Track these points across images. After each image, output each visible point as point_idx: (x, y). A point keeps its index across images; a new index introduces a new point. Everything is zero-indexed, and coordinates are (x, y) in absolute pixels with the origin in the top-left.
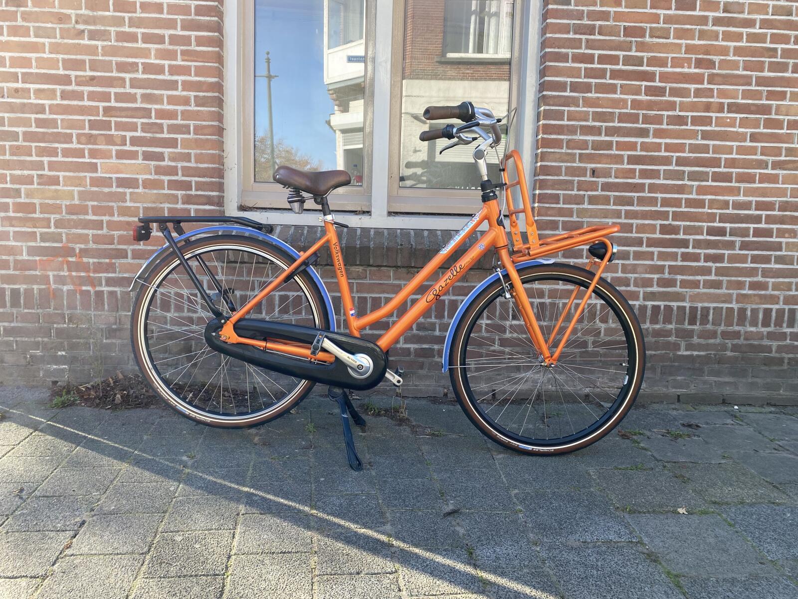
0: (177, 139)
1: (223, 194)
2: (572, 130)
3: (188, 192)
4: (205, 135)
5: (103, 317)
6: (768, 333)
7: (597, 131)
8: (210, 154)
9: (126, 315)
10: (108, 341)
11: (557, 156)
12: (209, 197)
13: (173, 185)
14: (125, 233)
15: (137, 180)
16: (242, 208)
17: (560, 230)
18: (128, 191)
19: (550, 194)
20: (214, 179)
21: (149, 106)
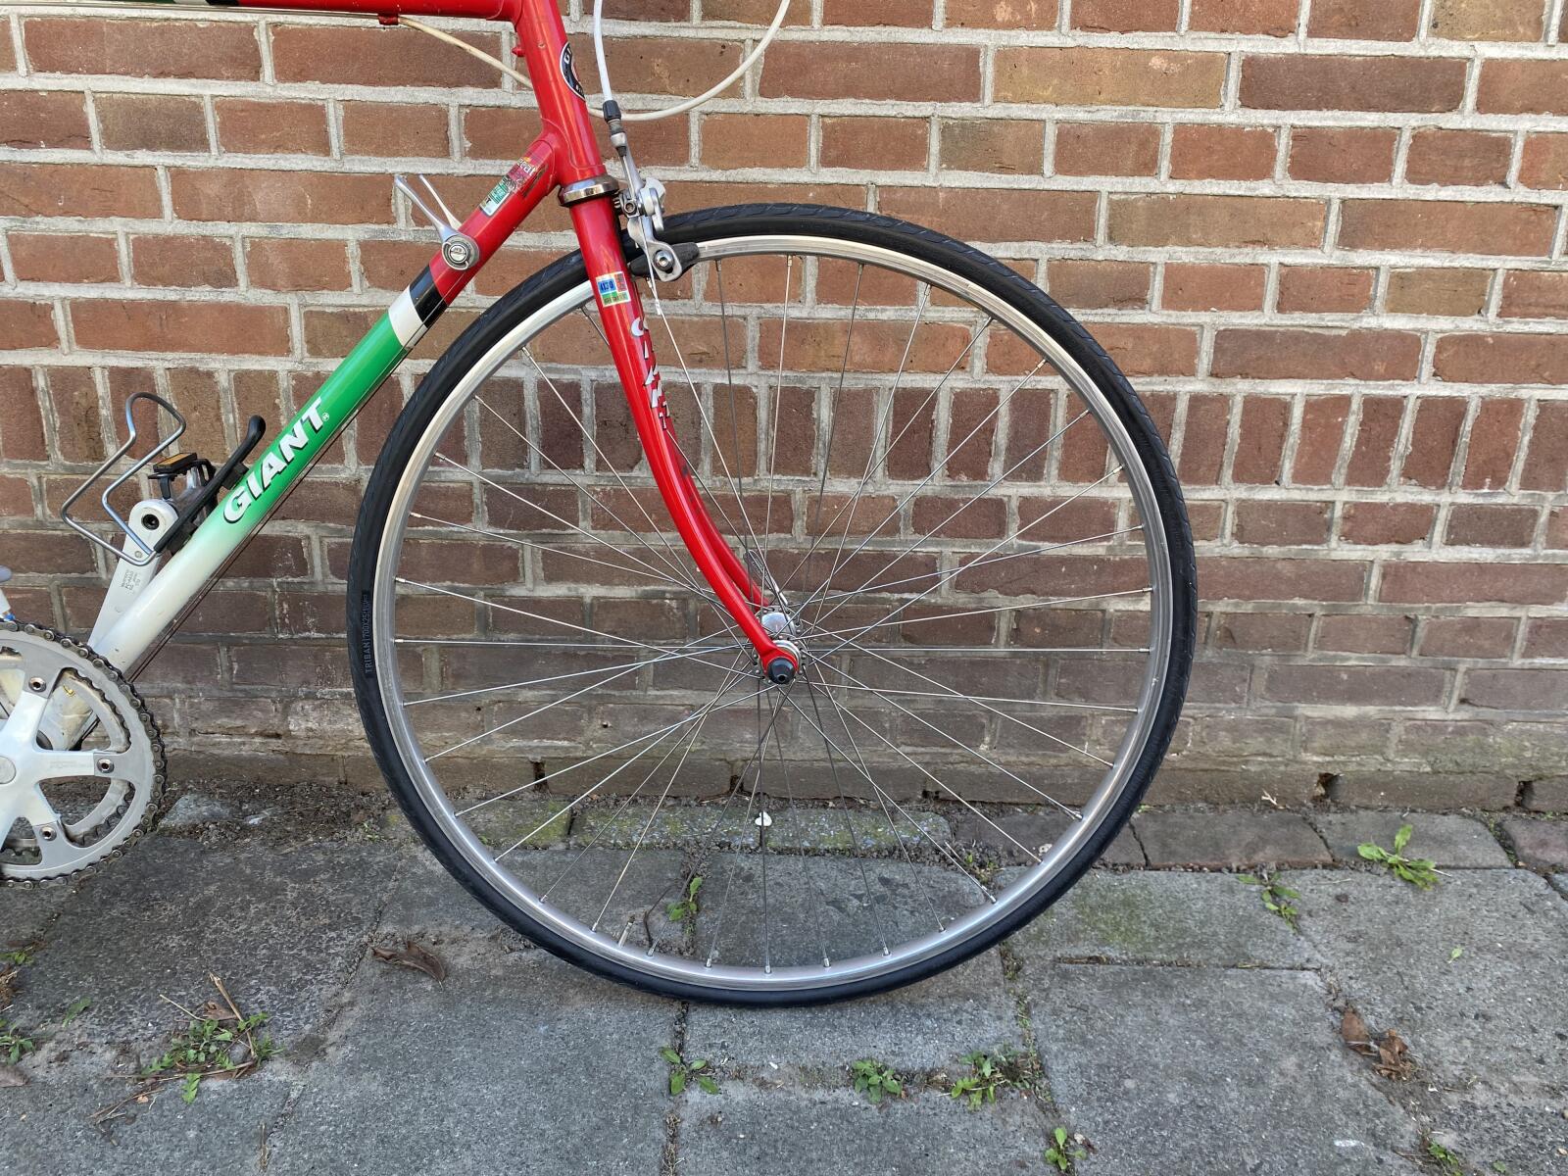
6: (920, 503)
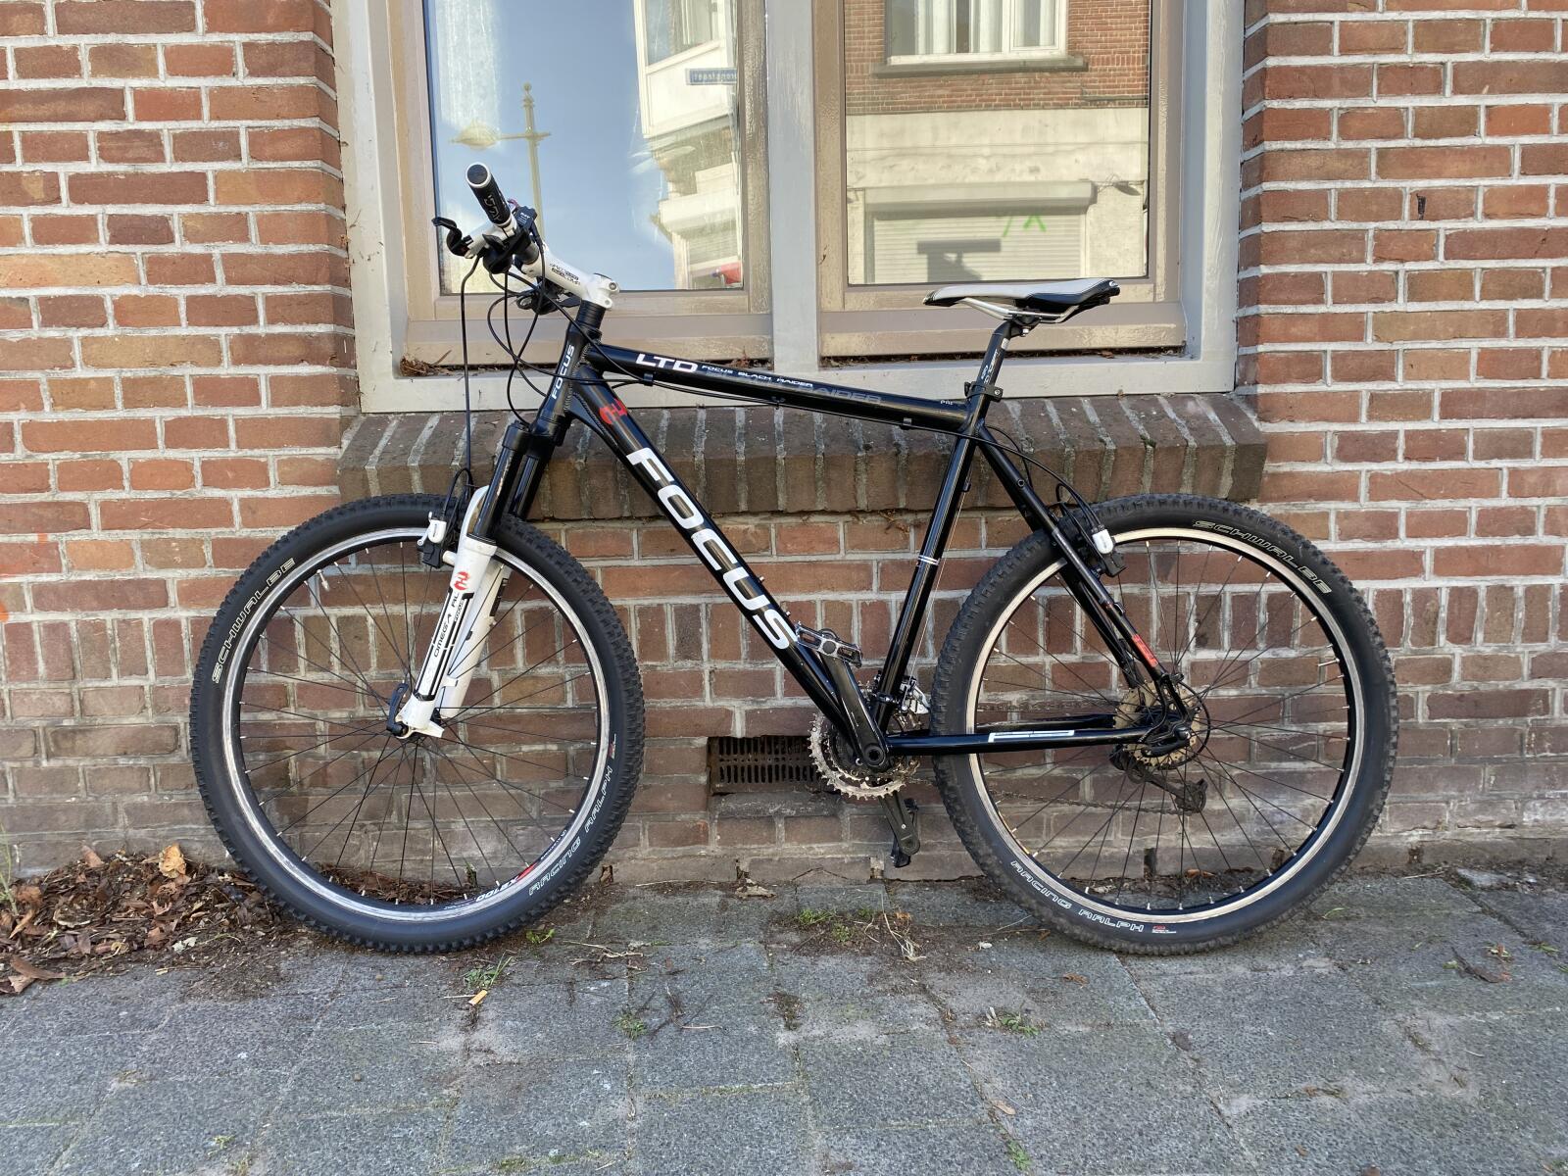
0: (203, 176)
1: (348, 331)
2: (1354, 82)
3: (248, 330)
4: (283, 159)
5: (34, 697)
7: (1426, 80)
8: (301, 214)
9: (98, 689)
10: (55, 763)
11: (1313, 162)
12: (306, 340)
13: (205, 310)
14: (77, 455)
15: (98, 301)
16: (409, 369)
17: (1329, 380)
18: (76, 334)
19: (1296, 275)
20: (316, 288)
21: (116, 83)
